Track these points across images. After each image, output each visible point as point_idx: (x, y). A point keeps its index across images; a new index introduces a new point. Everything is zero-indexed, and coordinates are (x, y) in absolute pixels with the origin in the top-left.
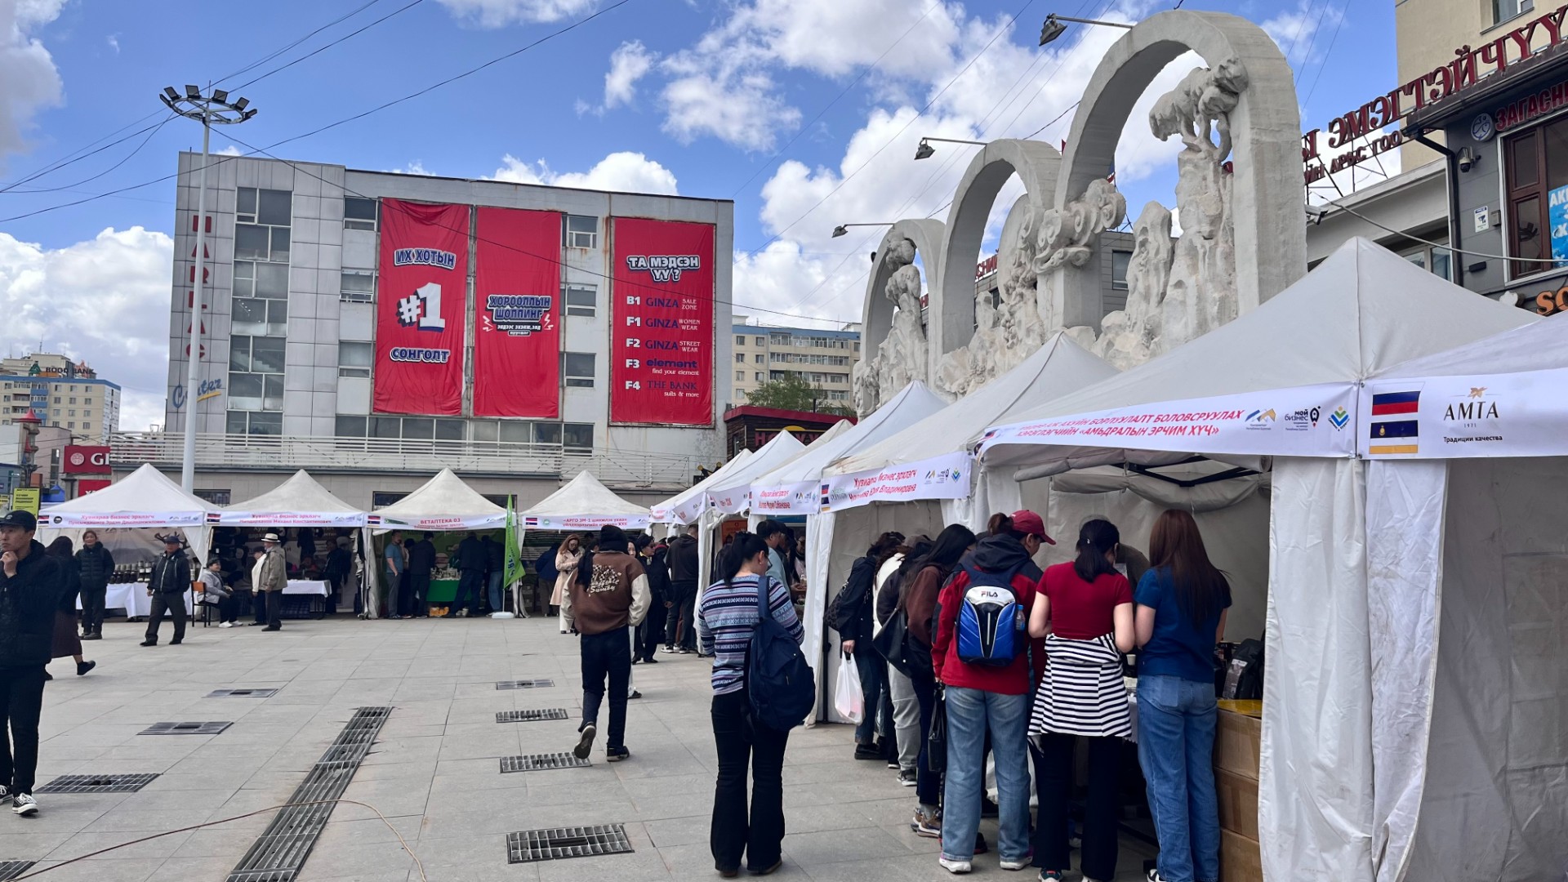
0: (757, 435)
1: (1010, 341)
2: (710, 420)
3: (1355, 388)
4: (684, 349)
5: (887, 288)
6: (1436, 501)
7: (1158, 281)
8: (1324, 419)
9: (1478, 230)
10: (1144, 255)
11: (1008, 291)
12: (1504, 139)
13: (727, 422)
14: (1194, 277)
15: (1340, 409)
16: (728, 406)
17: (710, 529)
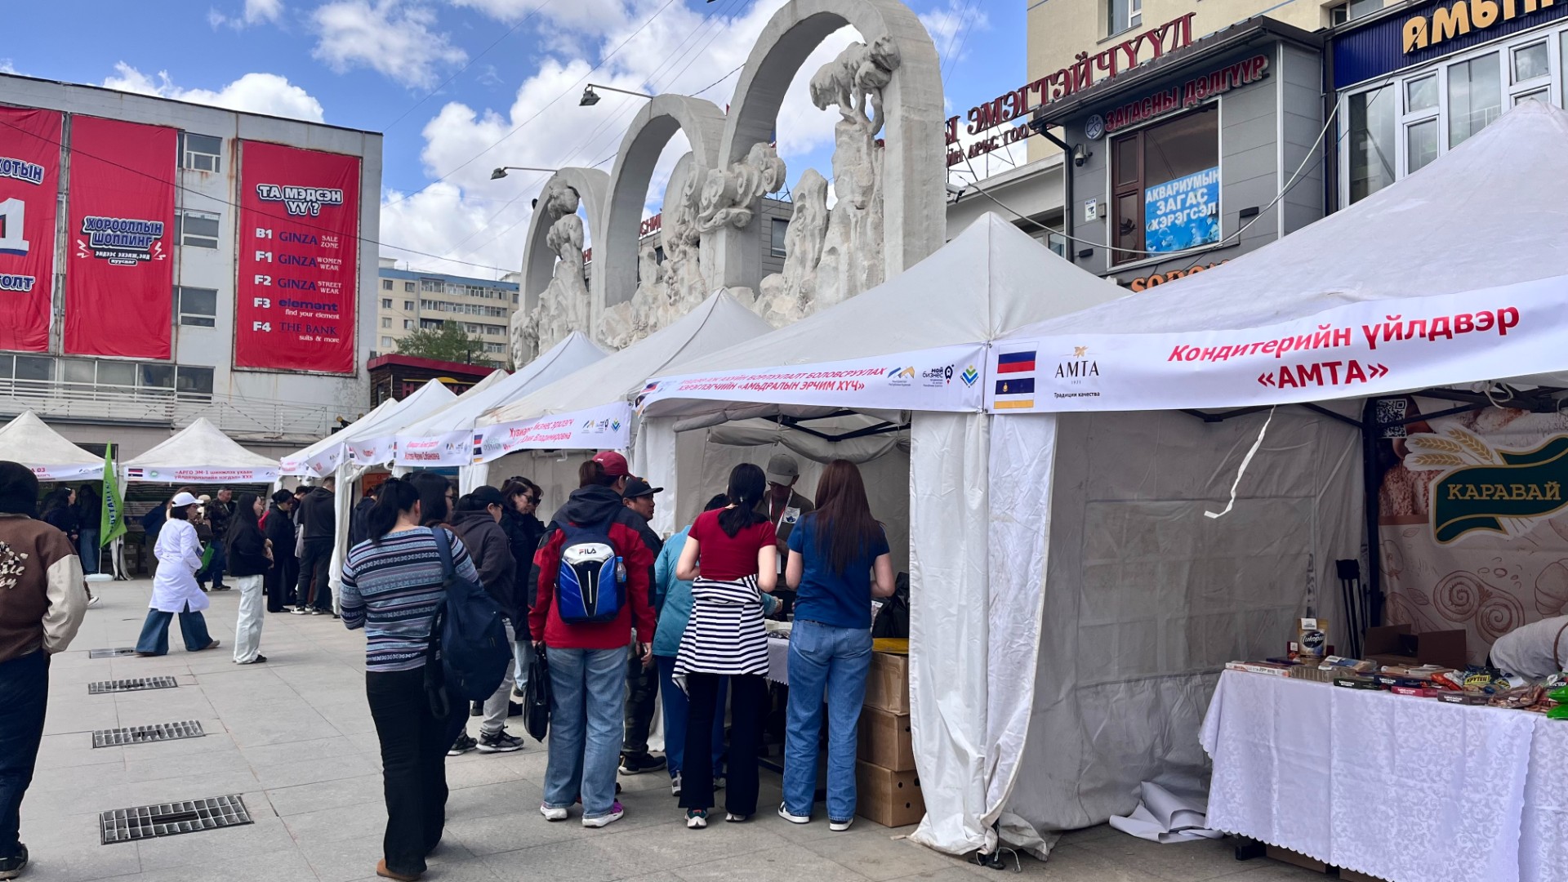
0: (404, 385)
1: (673, 298)
2: (352, 367)
3: (984, 348)
4: (323, 290)
5: (548, 236)
6: (1047, 451)
7: (814, 247)
8: (957, 375)
9: (1087, 219)
10: (802, 220)
11: (671, 247)
12: (1112, 139)
13: (370, 371)
14: (846, 245)
15: (971, 367)
16: (373, 354)
17: (349, 482)
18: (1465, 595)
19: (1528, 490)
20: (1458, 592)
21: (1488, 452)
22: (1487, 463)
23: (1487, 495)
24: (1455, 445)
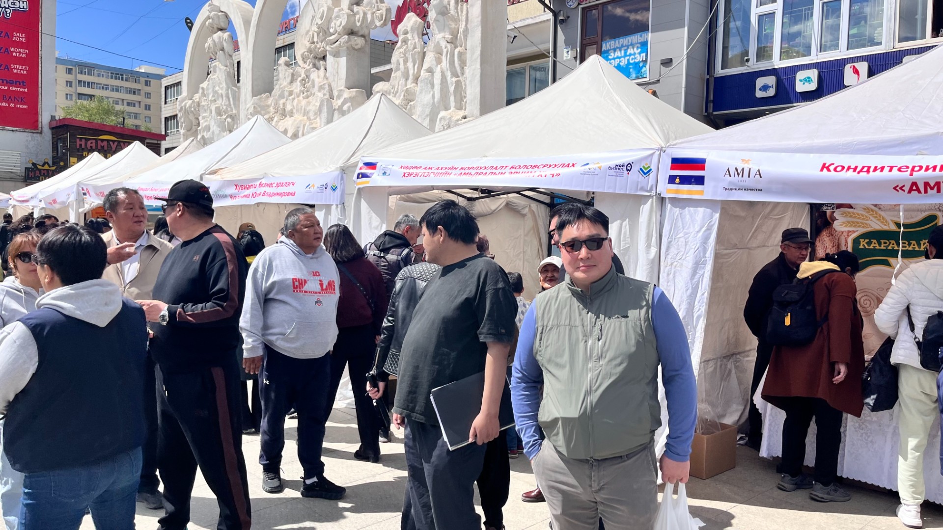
0: (78, 140)
1: (305, 94)
2: (38, 126)
4: (15, 71)
7: (414, 66)
8: (635, 169)
9: (565, 58)
10: (405, 47)
12: (583, 9)
13: (52, 129)
14: (439, 66)
15: (646, 164)
16: (53, 118)
18: (868, 302)
19: (909, 245)
20: (864, 300)
21: (886, 221)
22: (886, 228)
23: (884, 246)
24: (867, 217)
